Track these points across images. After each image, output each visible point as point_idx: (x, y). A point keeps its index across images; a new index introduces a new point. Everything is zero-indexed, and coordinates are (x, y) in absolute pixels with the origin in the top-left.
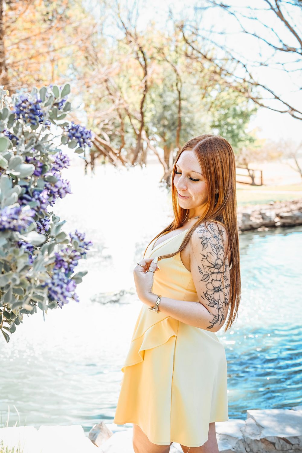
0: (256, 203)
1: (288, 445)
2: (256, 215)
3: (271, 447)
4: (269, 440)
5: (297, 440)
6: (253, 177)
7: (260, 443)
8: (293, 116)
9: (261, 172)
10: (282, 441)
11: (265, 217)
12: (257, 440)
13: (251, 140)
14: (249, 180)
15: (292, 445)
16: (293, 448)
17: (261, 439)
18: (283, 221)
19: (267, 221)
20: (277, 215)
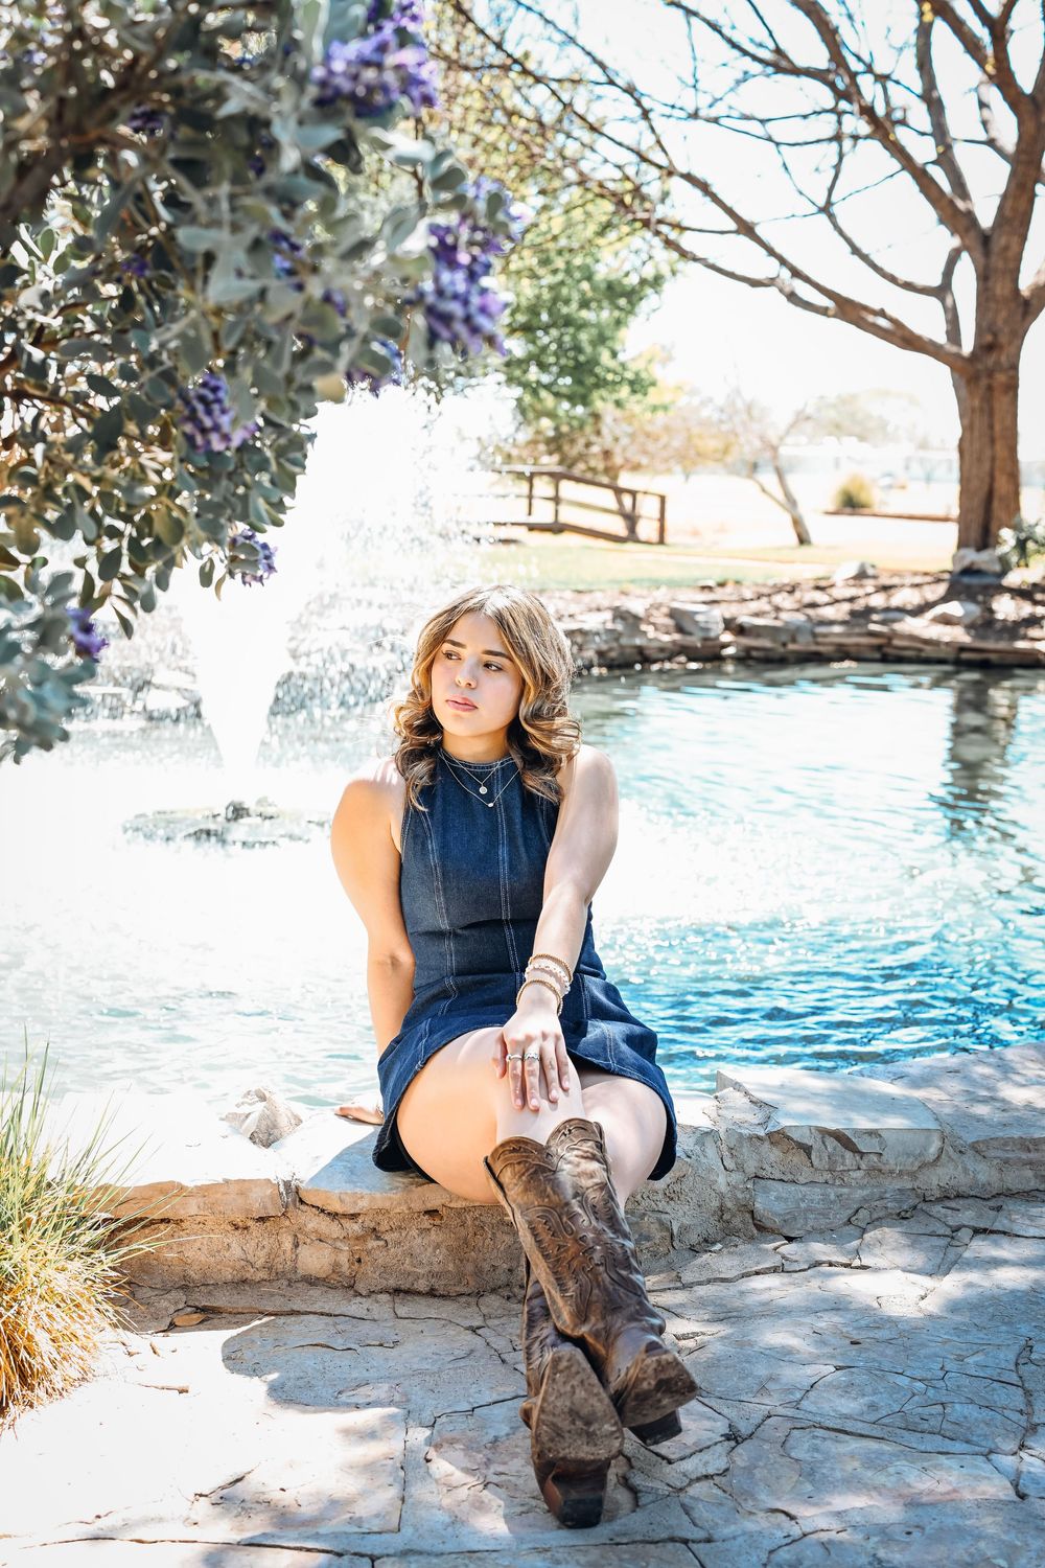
0: (656, 584)
1: (848, 1155)
2: (661, 619)
3: (798, 1158)
4: (795, 1136)
5: (875, 1141)
6: (631, 519)
7: (767, 1145)
8: (792, 297)
9: (663, 499)
10: (831, 1143)
11: (688, 626)
12: (758, 1138)
13: (638, 385)
14: (618, 526)
15: (862, 1154)
16: (863, 1166)
17: (770, 1135)
18: (746, 641)
19: (695, 641)
20: (730, 625)
